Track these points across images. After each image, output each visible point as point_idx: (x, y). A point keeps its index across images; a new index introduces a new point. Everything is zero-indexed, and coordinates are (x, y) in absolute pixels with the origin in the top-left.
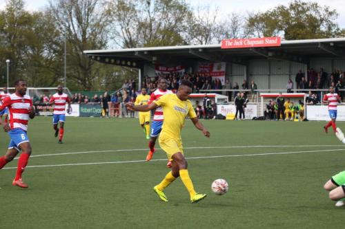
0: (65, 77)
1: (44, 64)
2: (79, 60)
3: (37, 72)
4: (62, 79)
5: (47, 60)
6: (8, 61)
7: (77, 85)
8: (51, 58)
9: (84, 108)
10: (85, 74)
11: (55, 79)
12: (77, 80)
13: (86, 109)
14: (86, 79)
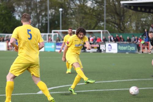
0: (105, 22)
1: (88, 12)
2: (116, 9)
3: (83, 18)
5: (90, 9)
6: (61, 10)
7: (113, 28)
8: (94, 8)
9: (121, 46)
10: (120, 20)
11: (97, 23)
12: (113, 24)
13: (122, 47)
14: (121, 23)
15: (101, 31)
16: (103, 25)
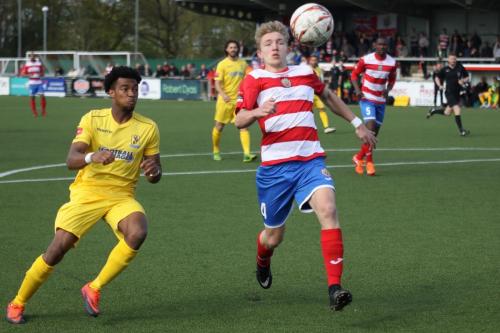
0: (137, 36)
1: (103, 14)
2: (160, 9)
3: (92, 26)
4: (130, 39)
5: (107, 8)
6: (45, 9)
7: (155, 48)
8: (114, 5)
9: (168, 85)
10: (169, 31)
11: (120, 38)
12: (155, 40)
13: (171, 87)
14: (171, 38)
15: (128, 54)
16: (134, 41)
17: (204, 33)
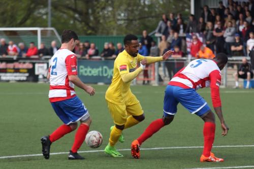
0: (50, 7)
4: (43, 11)
7: (72, 22)
9: (86, 66)
11: (30, 11)
12: (71, 13)
13: (89, 69)
14: (90, 11)
15: (39, 29)
16: (46, 14)
17: (129, 5)
